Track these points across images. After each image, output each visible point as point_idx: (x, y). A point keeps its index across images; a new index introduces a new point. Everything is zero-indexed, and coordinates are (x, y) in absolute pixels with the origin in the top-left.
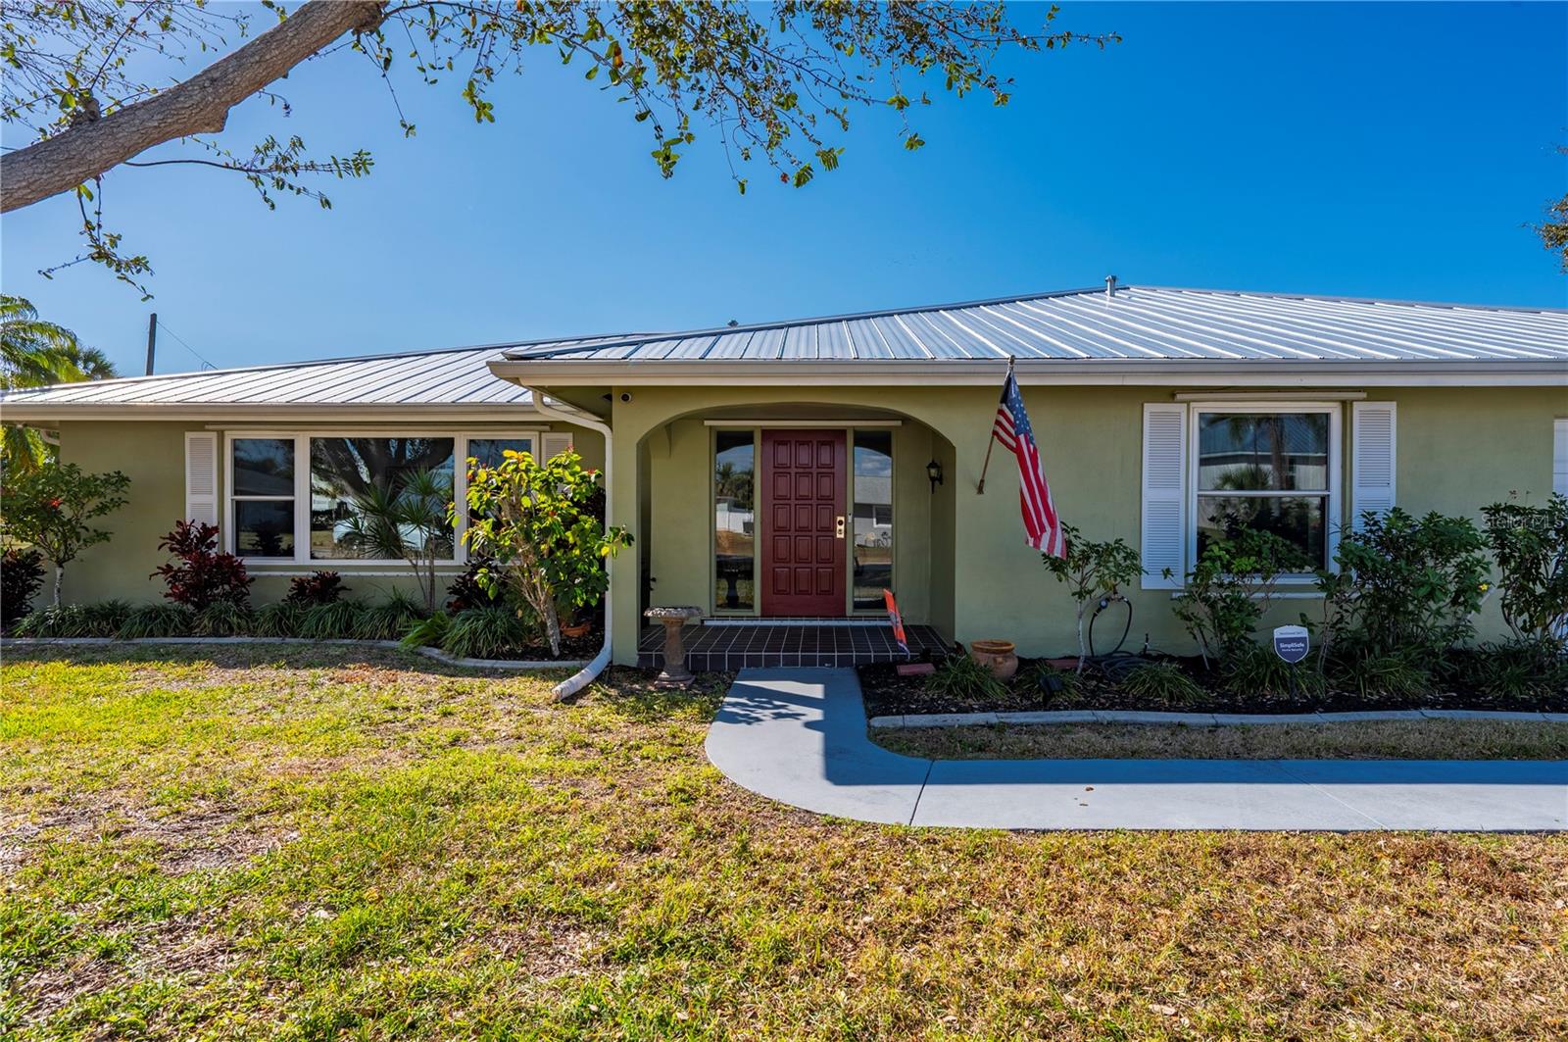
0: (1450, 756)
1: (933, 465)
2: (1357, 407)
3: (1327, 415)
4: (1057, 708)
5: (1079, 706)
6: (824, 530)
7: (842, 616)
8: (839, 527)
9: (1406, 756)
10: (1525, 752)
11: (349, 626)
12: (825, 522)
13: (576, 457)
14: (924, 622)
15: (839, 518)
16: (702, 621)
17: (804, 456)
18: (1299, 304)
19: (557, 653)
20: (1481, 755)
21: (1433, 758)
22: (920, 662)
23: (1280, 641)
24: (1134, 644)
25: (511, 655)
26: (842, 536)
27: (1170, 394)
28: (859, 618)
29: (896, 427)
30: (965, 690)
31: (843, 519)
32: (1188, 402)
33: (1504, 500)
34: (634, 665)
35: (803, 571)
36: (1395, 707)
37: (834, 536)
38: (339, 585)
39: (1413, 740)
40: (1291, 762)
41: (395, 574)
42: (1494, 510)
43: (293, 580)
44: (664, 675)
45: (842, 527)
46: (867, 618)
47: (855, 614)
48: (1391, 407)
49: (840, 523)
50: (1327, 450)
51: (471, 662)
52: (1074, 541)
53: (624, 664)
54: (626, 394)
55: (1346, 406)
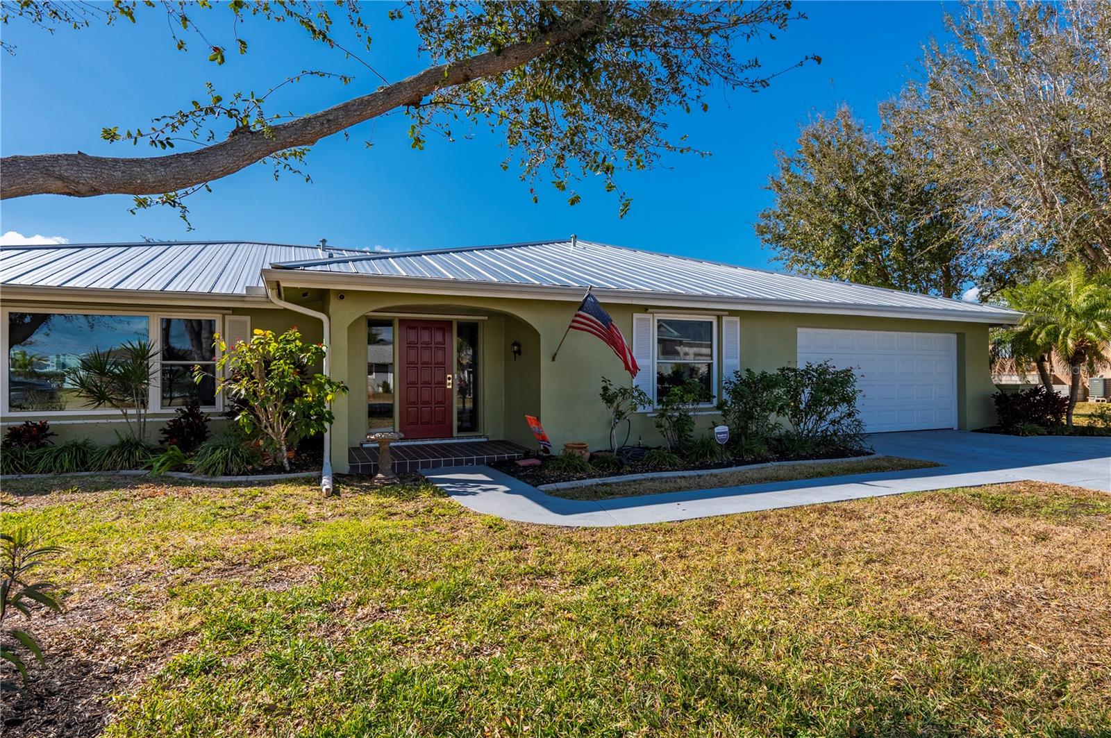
0: (797, 479)
1: (515, 344)
2: (725, 319)
3: (711, 323)
4: (622, 474)
5: (631, 472)
6: (439, 383)
7: (451, 437)
8: (448, 381)
9: (782, 480)
10: (820, 474)
11: (84, 462)
12: (438, 379)
13: (298, 335)
14: (501, 438)
15: (448, 376)
16: (361, 445)
17: (425, 336)
18: (700, 264)
19: (288, 469)
20: (807, 477)
21: (790, 480)
22: (524, 459)
23: (718, 433)
24: (632, 441)
25: (254, 472)
26: (450, 387)
27: (645, 309)
28: (462, 438)
29: (483, 320)
30: (575, 468)
31: (450, 376)
32: (653, 313)
33: (785, 366)
34: (346, 472)
35: (426, 410)
36: (759, 462)
37: (445, 387)
38: (48, 432)
39: (782, 473)
40: (742, 487)
41: (81, 422)
42: (783, 370)
43: (9, 429)
44: (379, 475)
45: (450, 381)
46: (467, 437)
47: (459, 435)
48: (737, 319)
49: (449, 379)
50: (711, 340)
51: (228, 479)
52: (609, 387)
53: (339, 472)
54: (342, 295)
55: (719, 318)
